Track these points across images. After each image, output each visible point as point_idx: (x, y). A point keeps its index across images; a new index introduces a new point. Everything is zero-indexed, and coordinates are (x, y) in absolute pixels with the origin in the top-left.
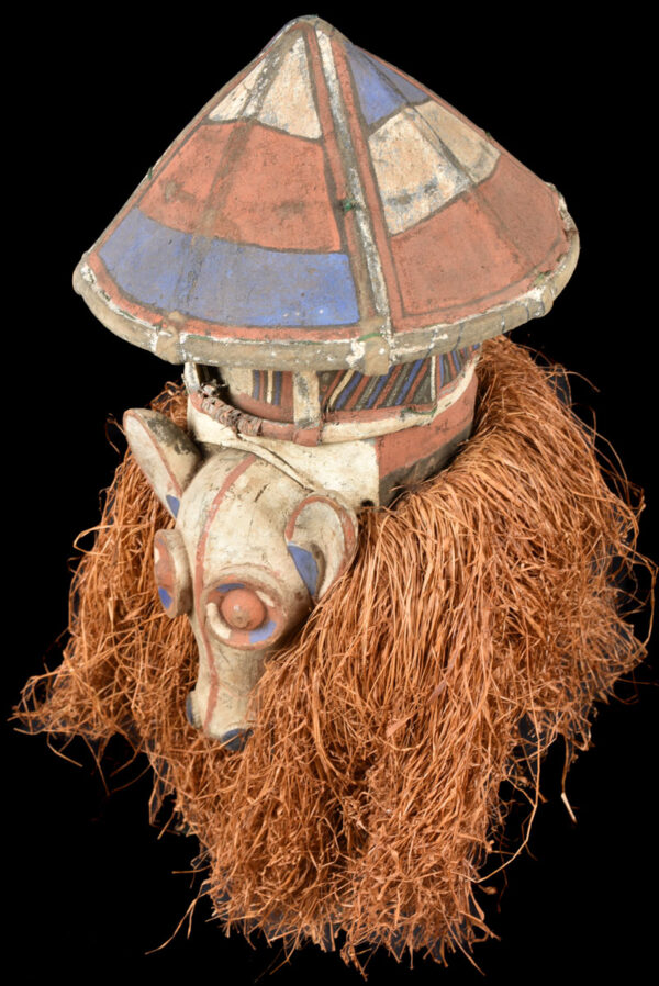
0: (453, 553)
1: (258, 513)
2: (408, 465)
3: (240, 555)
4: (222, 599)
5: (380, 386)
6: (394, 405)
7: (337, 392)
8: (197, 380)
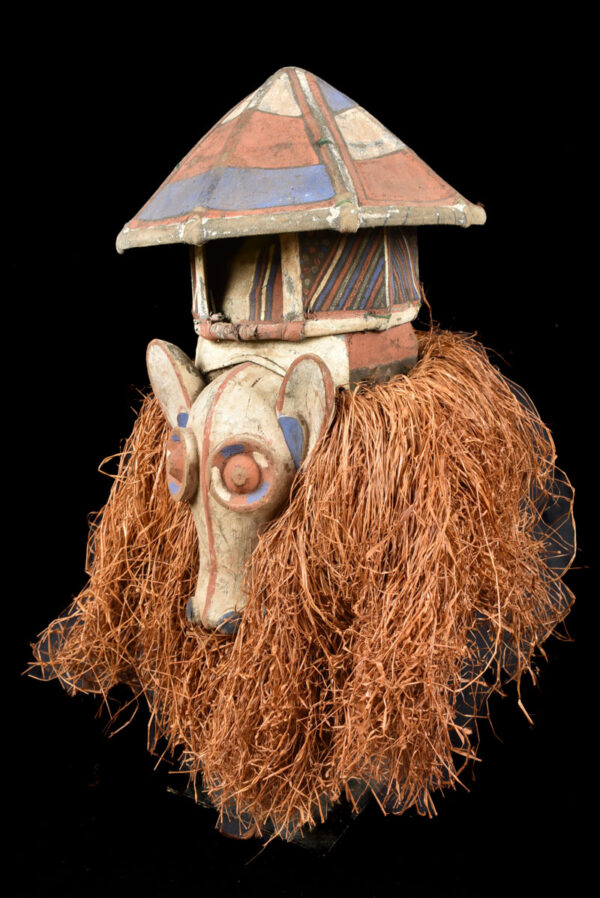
0: (411, 421)
1: (254, 394)
2: (372, 366)
3: (240, 426)
4: (225, 464)
5: (348, 290)
6: (358, 309)
7: (316, 296)
8: (207, 310)
